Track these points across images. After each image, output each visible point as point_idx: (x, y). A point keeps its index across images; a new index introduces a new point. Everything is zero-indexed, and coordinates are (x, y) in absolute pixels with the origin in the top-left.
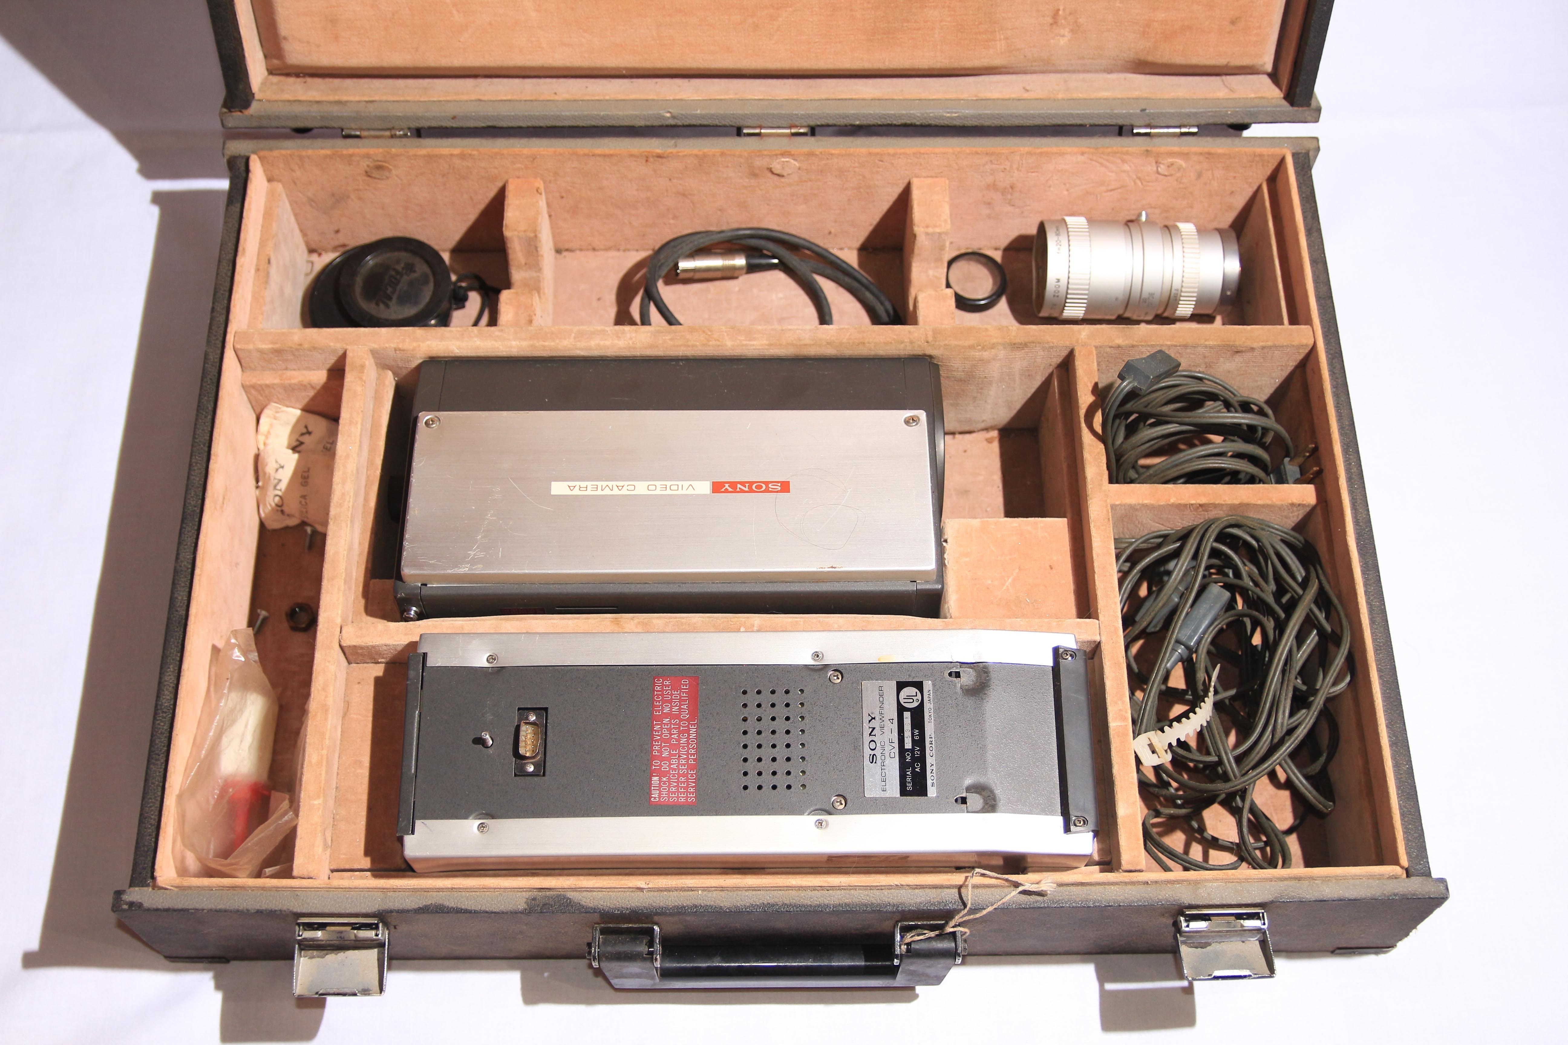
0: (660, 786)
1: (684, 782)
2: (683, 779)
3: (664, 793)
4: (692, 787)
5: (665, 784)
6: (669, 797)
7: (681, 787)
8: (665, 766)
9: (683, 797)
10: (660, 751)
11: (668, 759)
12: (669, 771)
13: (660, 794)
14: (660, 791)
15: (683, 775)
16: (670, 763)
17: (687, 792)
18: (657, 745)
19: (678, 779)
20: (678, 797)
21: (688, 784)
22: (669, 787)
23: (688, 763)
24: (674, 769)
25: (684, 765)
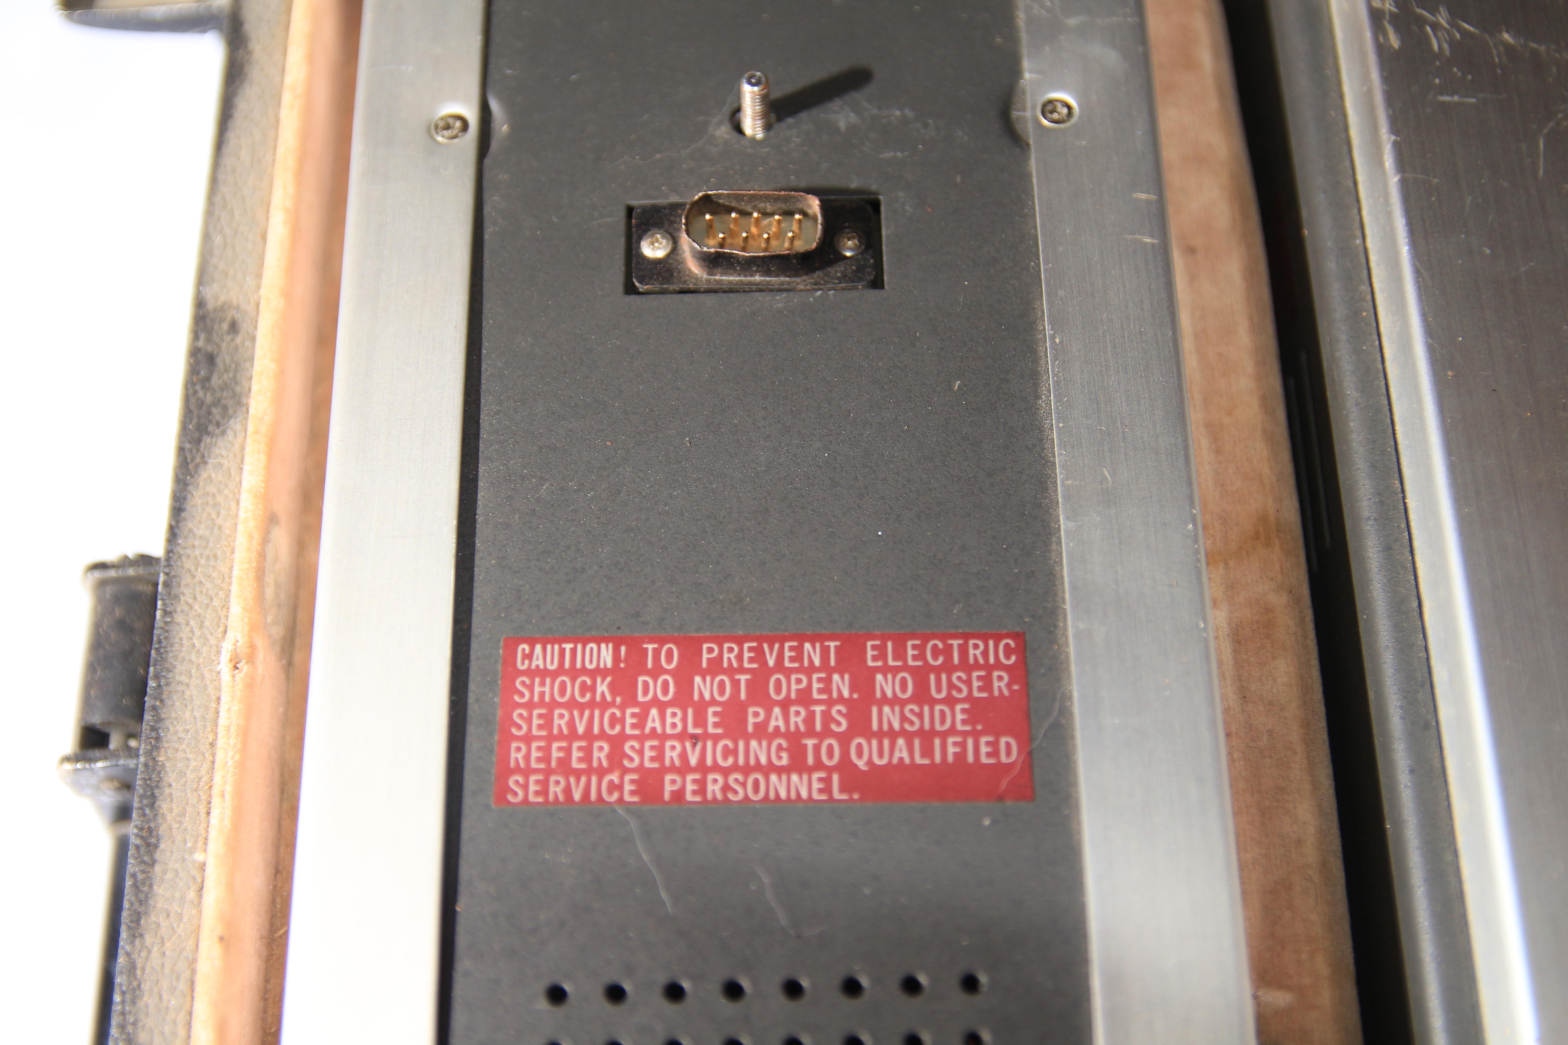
0: (574, 673)
1: (588, 757)
2: (601, 753)
3: (545, 689)
4: (568, 791)
5: (584, 688)
6: (530, 706)
7: (568, 751)
8: (655, 689)
9: (527, 757)
10: (716, 666)
11: (683, 698)
12: (636, 703)
13: (543, 673)
14: (554, 675)
15: (617, 757)
16: (670, 704)
17: (548, 772)
18: (740, 658)
19: (603, 736)
20: (528, 739)
21: (578, 774)
22: (572, 704)
23: (663, 770)
24: (642, 718)
25: (660, 757)
